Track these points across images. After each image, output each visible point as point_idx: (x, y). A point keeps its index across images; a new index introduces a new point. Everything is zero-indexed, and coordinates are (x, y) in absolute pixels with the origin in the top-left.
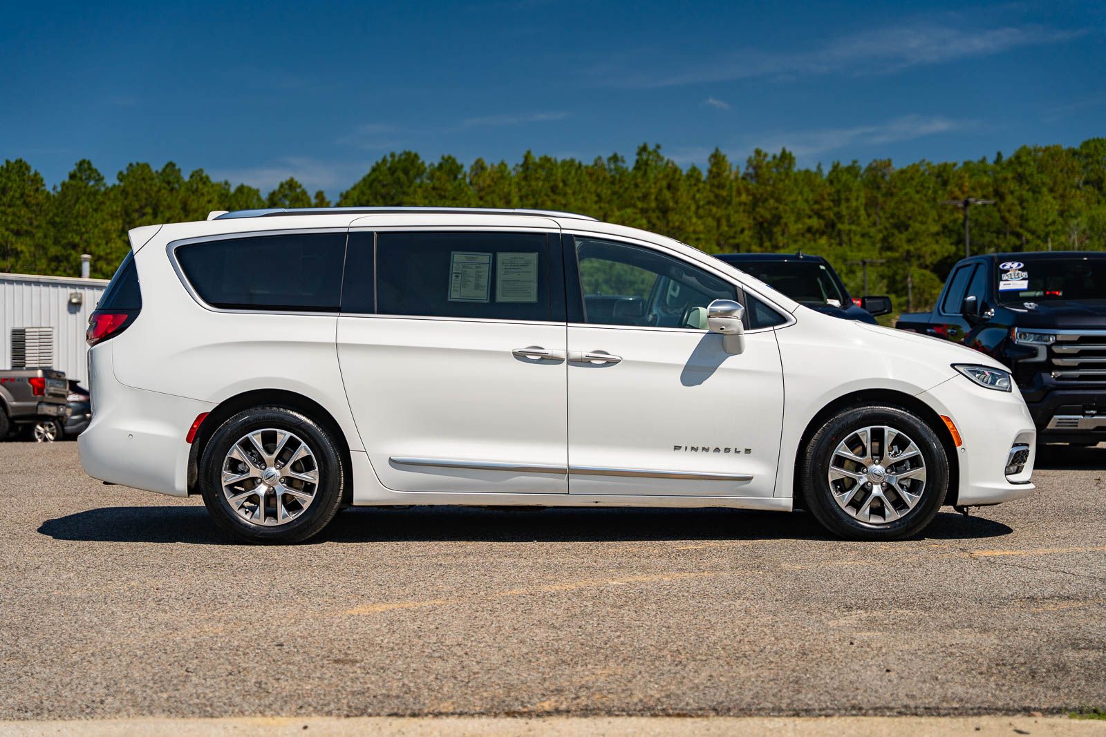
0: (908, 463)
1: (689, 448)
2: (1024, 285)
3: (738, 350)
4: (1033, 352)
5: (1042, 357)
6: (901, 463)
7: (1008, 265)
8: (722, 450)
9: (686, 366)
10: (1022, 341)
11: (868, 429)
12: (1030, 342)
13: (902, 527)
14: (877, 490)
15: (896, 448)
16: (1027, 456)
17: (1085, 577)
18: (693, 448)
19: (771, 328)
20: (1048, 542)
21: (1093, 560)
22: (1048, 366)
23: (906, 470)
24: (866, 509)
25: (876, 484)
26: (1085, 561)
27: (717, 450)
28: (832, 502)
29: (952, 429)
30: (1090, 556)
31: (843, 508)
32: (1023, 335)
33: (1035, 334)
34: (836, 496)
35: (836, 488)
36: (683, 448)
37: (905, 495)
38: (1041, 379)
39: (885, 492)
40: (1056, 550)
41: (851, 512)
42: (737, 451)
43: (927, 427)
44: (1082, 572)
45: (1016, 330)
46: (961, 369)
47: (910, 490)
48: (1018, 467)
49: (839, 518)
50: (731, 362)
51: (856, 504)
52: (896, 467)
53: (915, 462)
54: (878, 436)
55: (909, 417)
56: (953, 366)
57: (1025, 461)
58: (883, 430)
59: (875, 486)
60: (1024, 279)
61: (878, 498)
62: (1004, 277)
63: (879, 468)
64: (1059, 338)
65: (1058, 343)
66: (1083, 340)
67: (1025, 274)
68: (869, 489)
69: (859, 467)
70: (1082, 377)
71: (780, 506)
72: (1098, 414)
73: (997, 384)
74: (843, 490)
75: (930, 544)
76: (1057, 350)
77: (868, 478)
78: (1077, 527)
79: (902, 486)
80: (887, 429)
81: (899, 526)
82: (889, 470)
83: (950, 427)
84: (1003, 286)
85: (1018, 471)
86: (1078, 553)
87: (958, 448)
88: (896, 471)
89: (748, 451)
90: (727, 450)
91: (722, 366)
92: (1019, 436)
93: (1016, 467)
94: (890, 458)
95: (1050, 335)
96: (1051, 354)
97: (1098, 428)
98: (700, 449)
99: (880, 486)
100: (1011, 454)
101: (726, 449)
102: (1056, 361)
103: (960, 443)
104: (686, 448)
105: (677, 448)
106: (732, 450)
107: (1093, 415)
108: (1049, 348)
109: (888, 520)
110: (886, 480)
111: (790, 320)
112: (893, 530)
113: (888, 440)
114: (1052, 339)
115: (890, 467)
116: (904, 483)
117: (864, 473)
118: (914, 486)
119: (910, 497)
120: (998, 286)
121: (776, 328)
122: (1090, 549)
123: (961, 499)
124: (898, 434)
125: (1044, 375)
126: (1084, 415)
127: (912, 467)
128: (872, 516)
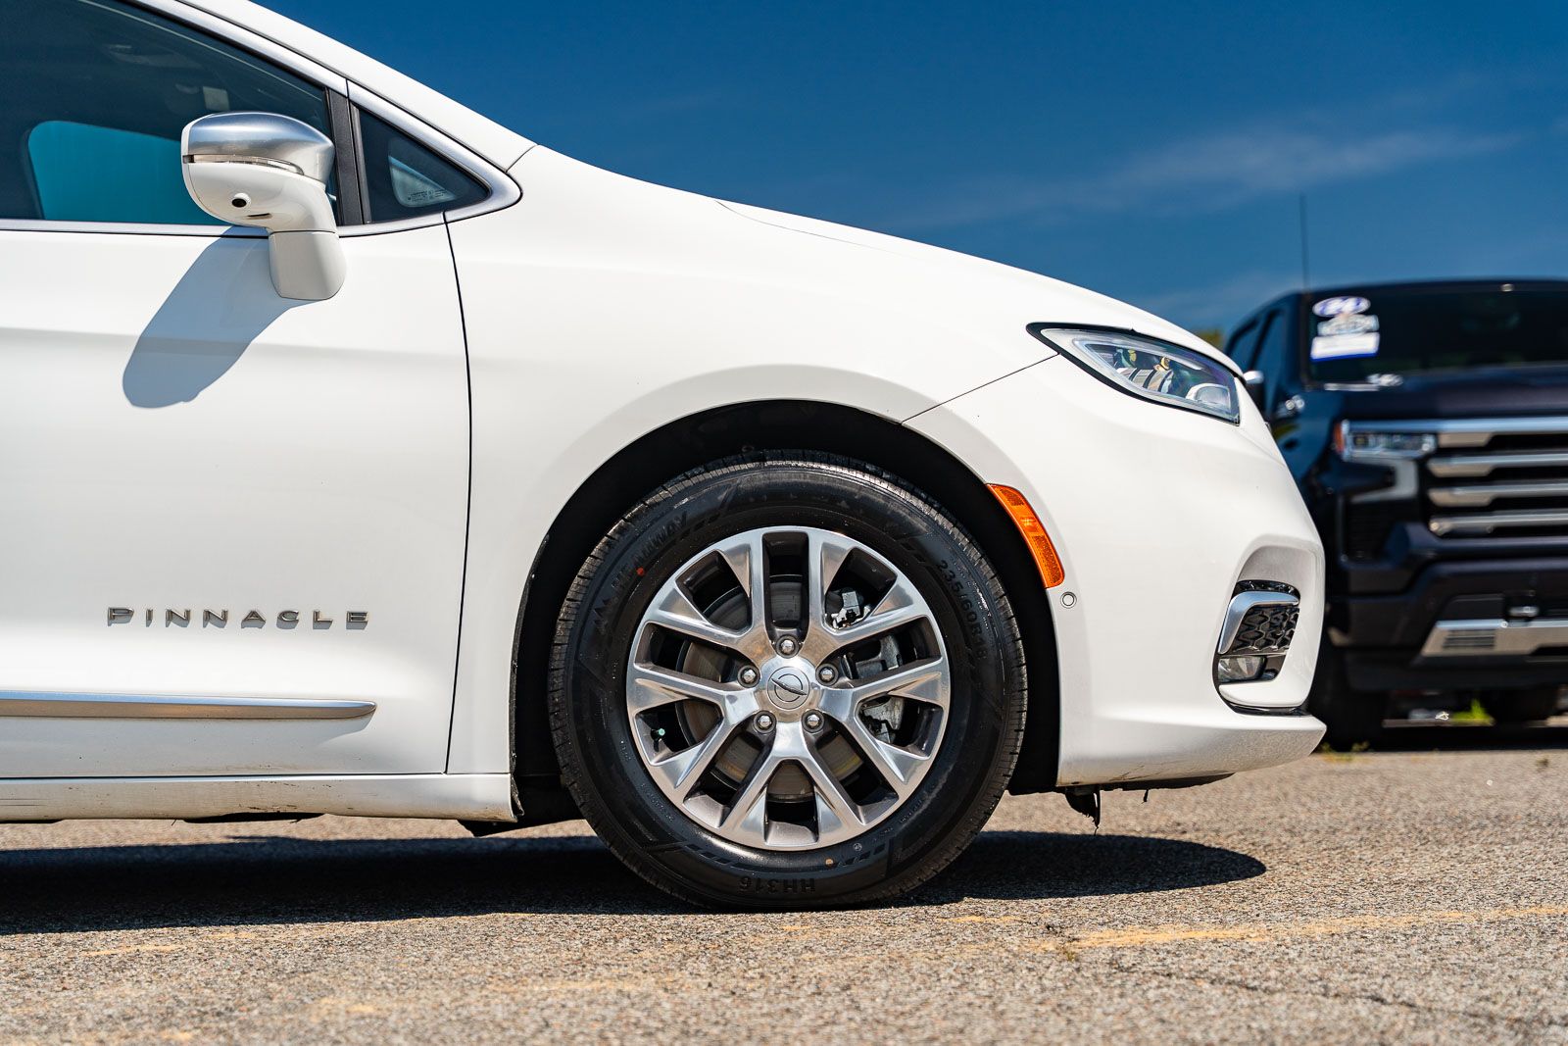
0: (892, 648)
1: (160, 617)
2: (1368, 344)
3: (319, 285)
4: (1385, 476)
5: (1406, 486)
6: (867, 648)
7: (1333, 306)
8: (271, 616)
9: (145, 344)
10: (1361, 454)
11: (754, 538)
12: (1377, 452)
13: (873, 858)
14: (790, 741)
15: (851, 599)
16: (1291, 625)
17: (1452, 1014)
18: (171, 616)
19: (438, 218)
20: (1359, 896)
21: (1496, 949)
22: (1423, 509)
23: (885, 670)
24: (753, 806)
25: (788, 718)
26: (1467, 955)
27: (254, 619)
28: (640, 784)
29: (1033, 529)
30: (1489, 937)
31: (677, 800)
32: (1360, 439)
33: (1391, 434)
34: (653, 762)
35: (655, 736)
36: (139, 617)
37: (885, 754)
38: (1405, 539)
39: (818, 746)
40: (1373, 921)
41: (703, 813)
42: (320, 623)
43: (947, 525)
44: (1448, 997)
45: (1345, 427)
46: (1064, 340)
47: (903, 737)
48: (1265, 661)
49: (664, 835)
50: (292, 326)
51: (719, 787)
52: (855, 659)
53: (911, 642)
54: (786, 561)
55: (888, 497)
56: (1035, 329)
57: (1285, 642)
58: (804, 540)
59: (782, 728)
60: (1369, 331)
61: (792, 765)
62: (1324, 328)
63: (799, 668)
64: (1445, 441)
65: (1443, 452)
66: (1500, 443)
67: (1371, 322)
68: (765, 736)
69: (730, 665)
70: (1501, 531)
71: (469, 800)
72: (1542, 616)
73: (1191, 395)
74: (677, 744)
75: (965, 915)
76: (1441, 468)
77: (762, 701)
78: (1466, 856)
79: (874, 726)
80: (819, 539)
81: (865, 856)
82: (828, 674)
83: (1024, 524)
84: (1321, 349)
85: (1267, 671)
86: (1446, 929)
87: (1054, 594)
88: (855, 676)
89: (357, 619)
90: (288, 619)
91: (266, 337)
92: (1254, 558)
93: (1256, 662)
94: (830, 635)
95: (1421, 434)
96: (1427, 480)
97: (1543, 651)
98: (197, 618)
99: (799, 725)
100: (1232, 616)
101: (283, 614)
102: (1440, 496)
103: (1058, 576)
104: (149, 615)
105: (119, 615)
106: (305, 619)
107: (1528, 619)
108: (1422, 463)
109: (827, 839)
110: (820, 704)
111: (503, 191)
112: (848, 869)
113: (820, 572)
114: (1428, 445)
115: (831, 659)
116: (879, 713)
117: (746, 684)
118: (912, 725)
119: (900, 760)
120: (1309, 347)
121: (451, 215)
122: (1492, 914)
123: (1069, 764)
124: (855, 551)
125: (1415, 531)
126: (1508, 618)
127: (907, 658)
128: (775, 826)
